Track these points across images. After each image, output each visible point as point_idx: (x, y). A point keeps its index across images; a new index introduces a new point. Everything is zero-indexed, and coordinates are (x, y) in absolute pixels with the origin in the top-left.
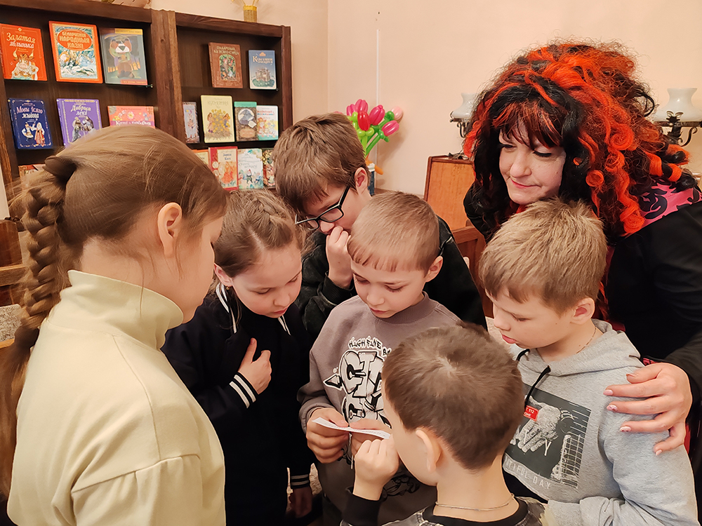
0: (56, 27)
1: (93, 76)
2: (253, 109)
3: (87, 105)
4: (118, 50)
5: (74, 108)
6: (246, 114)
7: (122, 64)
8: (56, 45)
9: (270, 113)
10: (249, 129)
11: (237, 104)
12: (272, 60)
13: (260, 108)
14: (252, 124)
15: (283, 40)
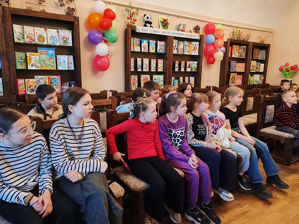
0: (234, 46)
1: (237, 57)
2: (260, 64)
3: (235, 62)
4: (240, 51)
5: (233, 63)
6: (258, 65)
7: (241, 54)
8: (233, 50)
9: (262, 65)
10: (258, 69)
11: (257, 63)
12: (265, 52)
14: (259, 68)
15: (269, 47)
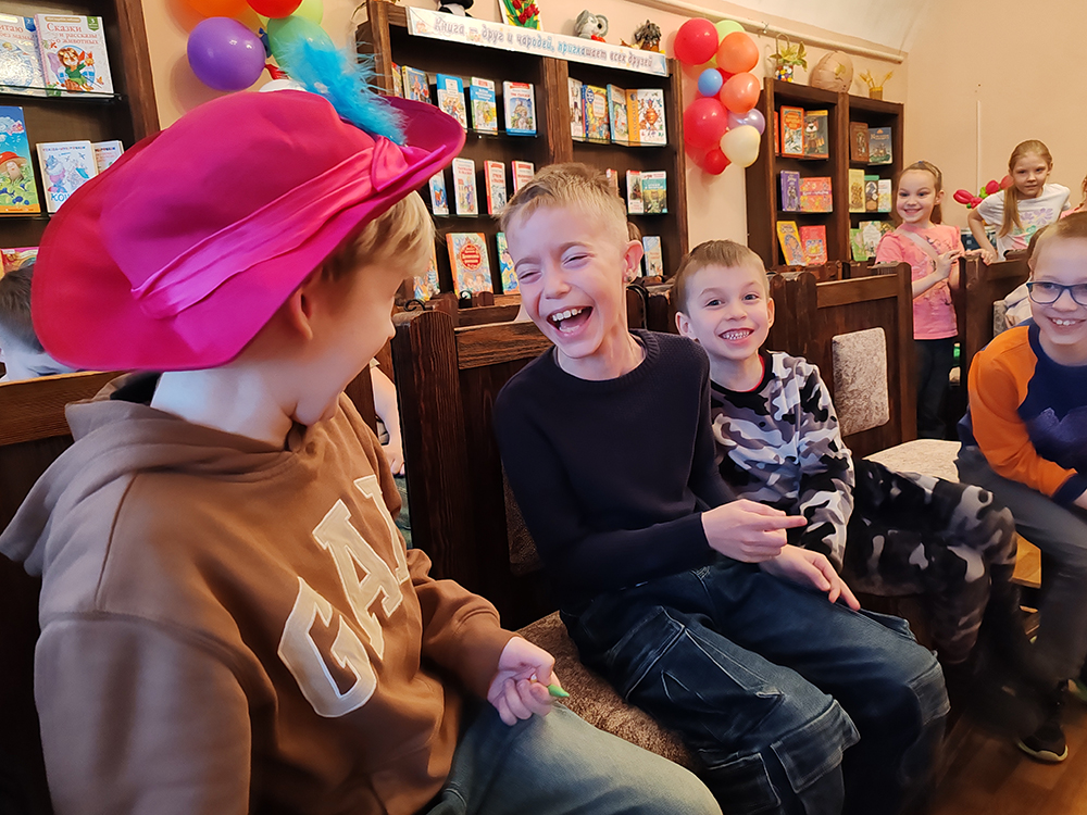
0: (785, 110)
1: (800, 152)
2: (876, 182)
3: (795, 176)
5: (789, 179)
6: (872, 187)
7: (810, 141)
8: (784, 125)
9: (885, 185)
10: (872, 201)
11: (868, 178)
12: (888, 137)
13: (880, 181)
14: (875, 197)
15: (899, 117)
